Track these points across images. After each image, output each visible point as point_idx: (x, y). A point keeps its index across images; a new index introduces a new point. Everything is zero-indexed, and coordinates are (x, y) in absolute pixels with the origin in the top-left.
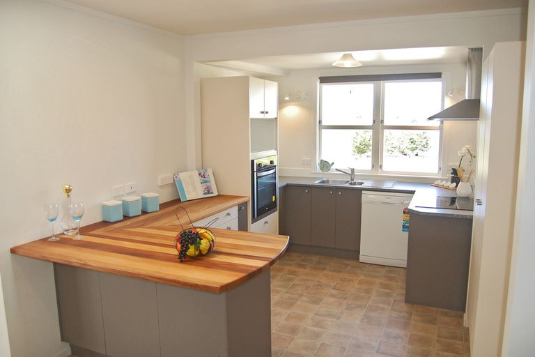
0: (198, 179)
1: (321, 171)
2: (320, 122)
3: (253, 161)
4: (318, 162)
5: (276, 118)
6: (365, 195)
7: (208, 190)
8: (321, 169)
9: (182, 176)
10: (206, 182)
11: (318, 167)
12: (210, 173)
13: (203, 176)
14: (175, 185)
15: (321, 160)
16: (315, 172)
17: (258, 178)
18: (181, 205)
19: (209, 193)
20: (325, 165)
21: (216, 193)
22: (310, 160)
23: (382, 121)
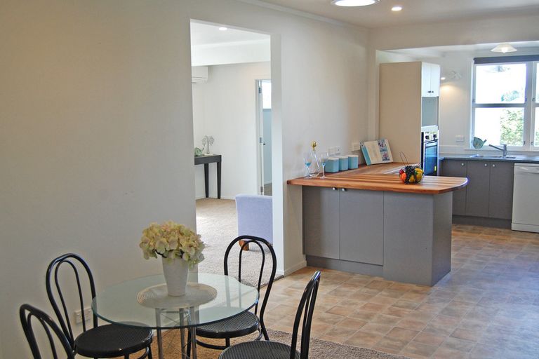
0: (378, 148)
1: (474, 148)
2: (474, 101)
3: (423, 133)
4: (471, 139)
5: (438, 97)
6: (517, 167)
7: (386, 158)
8: (475, 146)
9: (366, 144)
10: (384, 150)
11: (471, 145)
12: (386, 143)
13: (382, 146)
14: (361, 153)
15: (475, 138)
16: (468, 148)
17: (426, 148)
18: (367, 167)
19: (386, 159)
20: (478, 142)
21: (391, 160)
22: (464, 138)
23: (534, 99)
